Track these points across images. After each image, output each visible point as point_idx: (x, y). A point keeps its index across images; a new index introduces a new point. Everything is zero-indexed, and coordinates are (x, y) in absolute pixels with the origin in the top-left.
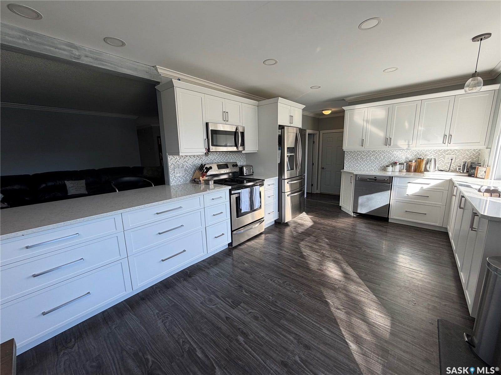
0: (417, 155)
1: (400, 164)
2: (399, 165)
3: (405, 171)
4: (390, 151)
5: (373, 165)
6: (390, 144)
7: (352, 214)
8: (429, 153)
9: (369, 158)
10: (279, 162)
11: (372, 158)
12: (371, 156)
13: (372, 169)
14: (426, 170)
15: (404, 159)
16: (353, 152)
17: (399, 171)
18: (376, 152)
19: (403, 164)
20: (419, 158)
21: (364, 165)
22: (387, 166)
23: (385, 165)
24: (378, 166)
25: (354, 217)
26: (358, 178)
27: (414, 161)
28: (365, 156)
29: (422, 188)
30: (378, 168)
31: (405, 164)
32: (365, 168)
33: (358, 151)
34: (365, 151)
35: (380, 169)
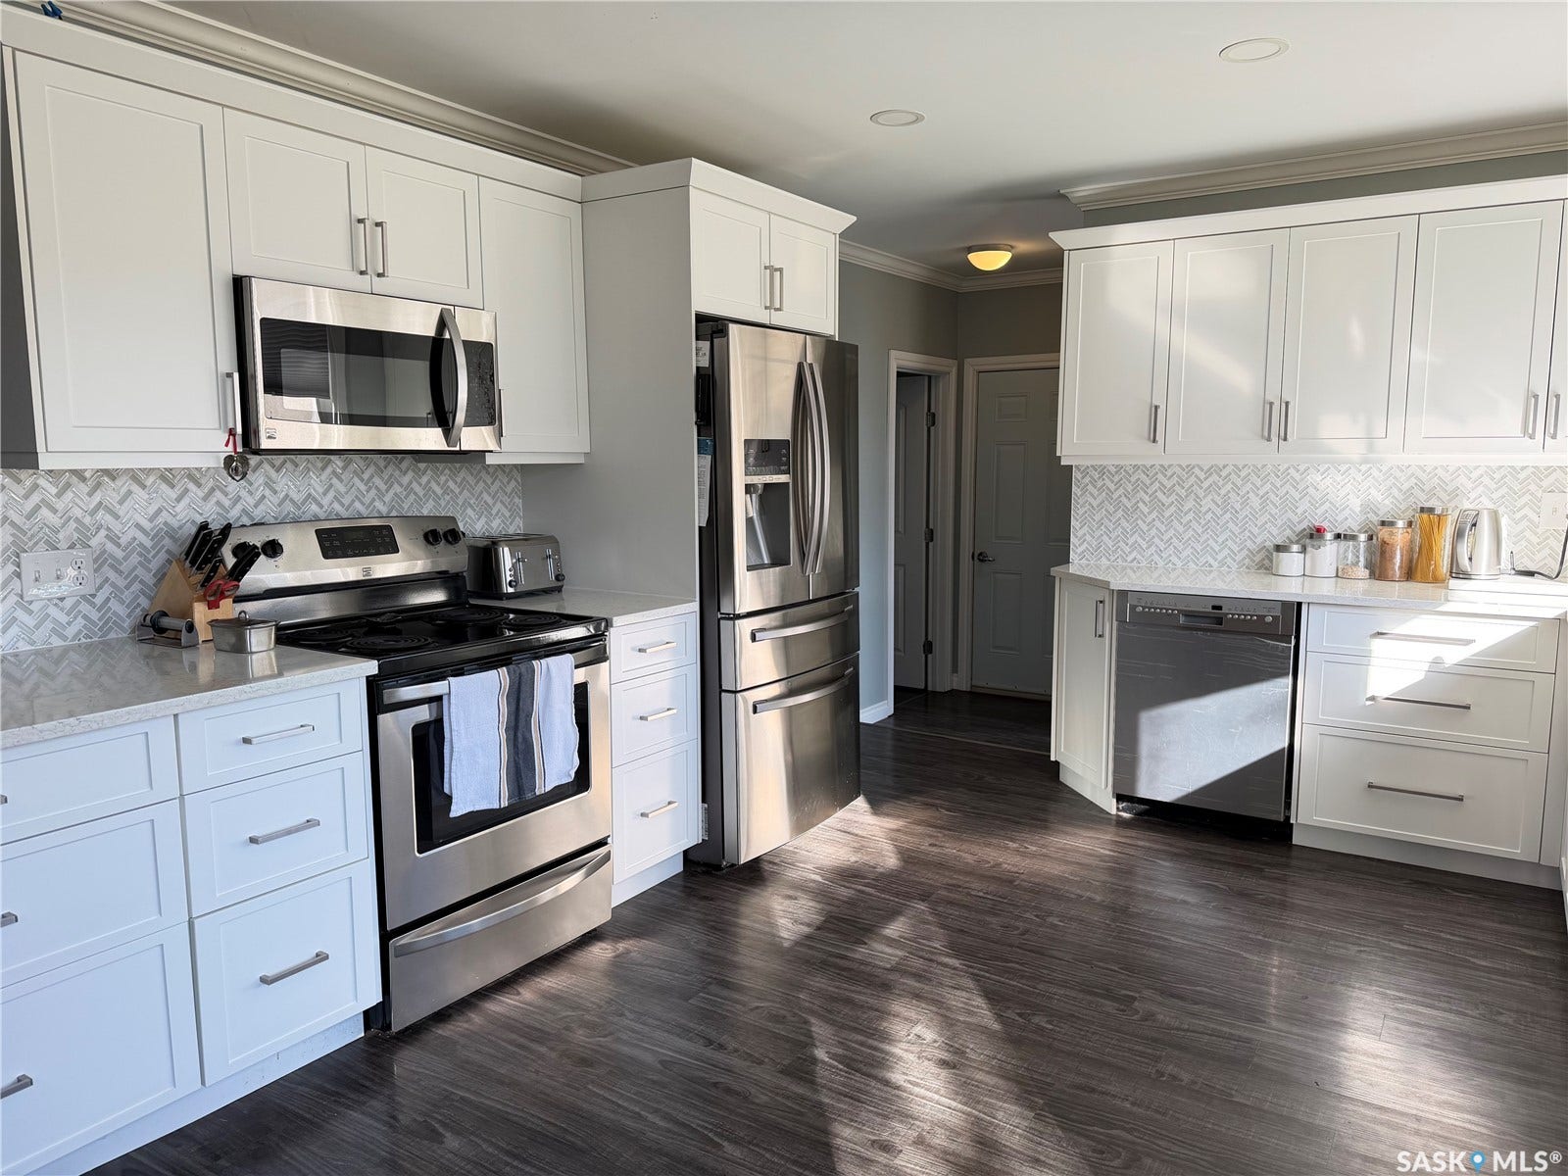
0: (1416, 491)
1: (1338, 536)
2: (1335, 544)
3: (1363, 573)
4: (1291, 471)
5: (1211, 542)
6: (1282, 434)
7: (1111, 806)
8: (1470, 485)
9: (1190, 504)
10: (699, 517)
11: (1207, 503)
12: (1201, 493)
13: (1211, 561)
14: (1458, 573)
15: (1358, 510)
16: (1113, 470)
17: (1337, 576)
18: (1224, 474)
19: (1353, 538)
20: (1422, 510)
21: (1169, 543)
22: (1279, 548)
23: (1268, 544)
24: (1236, 549)
25: (1121, 823)
26: (1133, 608)
27: (1400, 524)
28: (1173, 497)
29: (1437, 661)
30: (1238, 559)
31: (1363, 537)
32: (1174, 559)
33: (1136, 467)
34: (1170, 466)
35: (1247, 561)
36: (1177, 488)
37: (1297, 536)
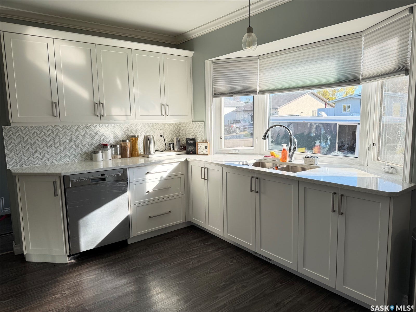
0: (127, 131)
1: (110, 146)
2: (111, 149)
3: (119, 157)
4: (91, 126)
5: (67, 153)
6: (102, 114)
9: (57, 140)
11: (64, 139)
12: (61, 136)
13: (68, 160)
15: (113, 138)
17: (112, 159)
18: (69, 128)
19: (115, 146)
20: (132, 136)
21: (51, 155)
22: (94, 152)
23: (87, 151)
24: (76, 154)
27: (128, 141)
28: (50, 138)
30: (77, 157)
31: (118, 146)
32: (54, 161)
33: (33, 127)
34: (47, 126)
35: (81, 158)
36: (52, 134)
37: (96, 148)
